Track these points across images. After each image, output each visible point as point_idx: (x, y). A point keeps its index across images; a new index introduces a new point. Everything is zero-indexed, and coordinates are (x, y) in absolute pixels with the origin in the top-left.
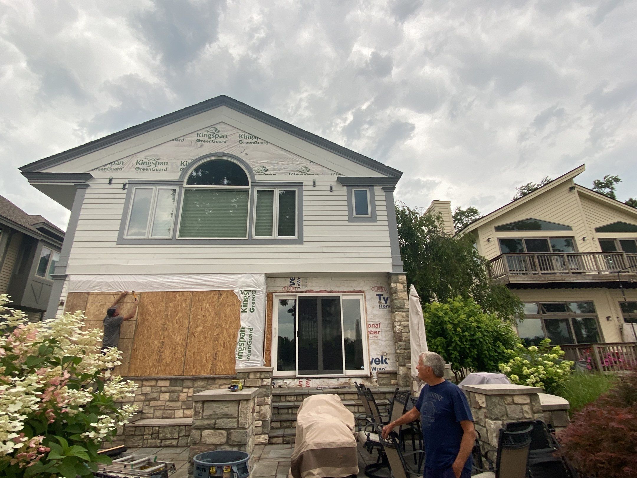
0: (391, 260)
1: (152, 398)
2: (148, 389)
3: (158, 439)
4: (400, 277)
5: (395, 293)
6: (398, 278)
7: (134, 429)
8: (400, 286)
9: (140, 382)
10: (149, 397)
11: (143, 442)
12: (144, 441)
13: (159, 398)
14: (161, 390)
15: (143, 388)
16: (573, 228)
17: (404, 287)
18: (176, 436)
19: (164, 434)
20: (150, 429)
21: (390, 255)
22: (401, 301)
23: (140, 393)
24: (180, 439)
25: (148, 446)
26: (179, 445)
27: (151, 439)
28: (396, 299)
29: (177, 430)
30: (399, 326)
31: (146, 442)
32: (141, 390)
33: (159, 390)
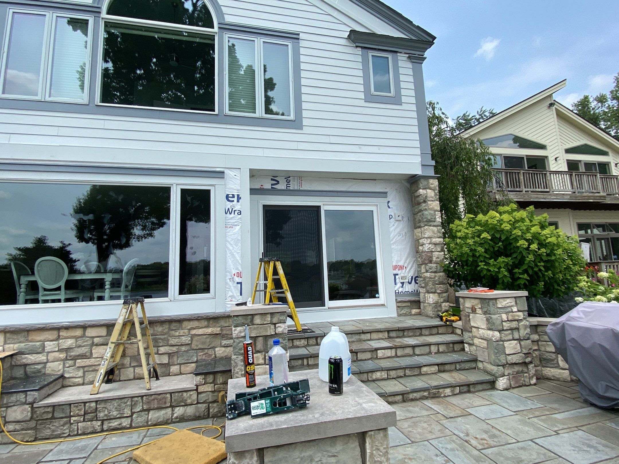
0: (418, 159)
1: (79, 355)
2: (69, 342)
3: (97, 420)
4: (431, 181)
5: (425, 202)
6: (428, 183)
7: (50, 409)
8: (430, 193)
9: (56, 332)
10: (72, 354)
11: (69, 428)
12: (73, 426)
13: (91, 353)
14: (93, 342)
15: (61, 341)
16: (548, 147)
17: (436, 195)
18: (127, 412)
19: (106, 413)
20: (80, 408)
21: (418, 151)
22: (432, 212)
23: (57, 350)
24: (134, 416)
25: (80, 432)
26: (133, 425)
27: (84, 421)
28: (426, 210)
29: (128, 403)
30: (430, 244)
31: (76, 427)
32: (58, 344)
33: (89, 342)
